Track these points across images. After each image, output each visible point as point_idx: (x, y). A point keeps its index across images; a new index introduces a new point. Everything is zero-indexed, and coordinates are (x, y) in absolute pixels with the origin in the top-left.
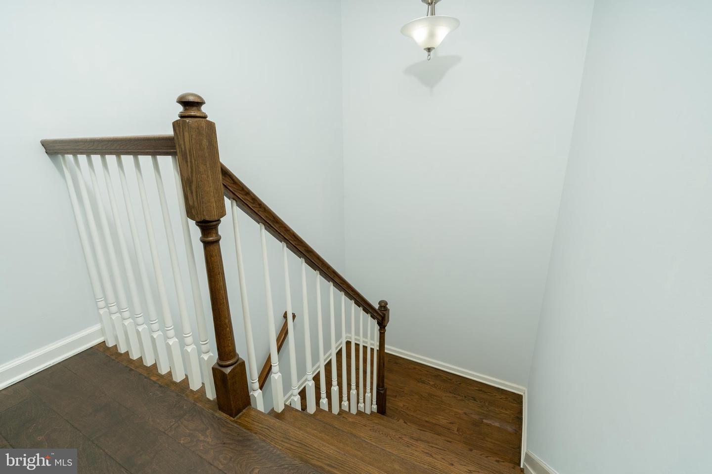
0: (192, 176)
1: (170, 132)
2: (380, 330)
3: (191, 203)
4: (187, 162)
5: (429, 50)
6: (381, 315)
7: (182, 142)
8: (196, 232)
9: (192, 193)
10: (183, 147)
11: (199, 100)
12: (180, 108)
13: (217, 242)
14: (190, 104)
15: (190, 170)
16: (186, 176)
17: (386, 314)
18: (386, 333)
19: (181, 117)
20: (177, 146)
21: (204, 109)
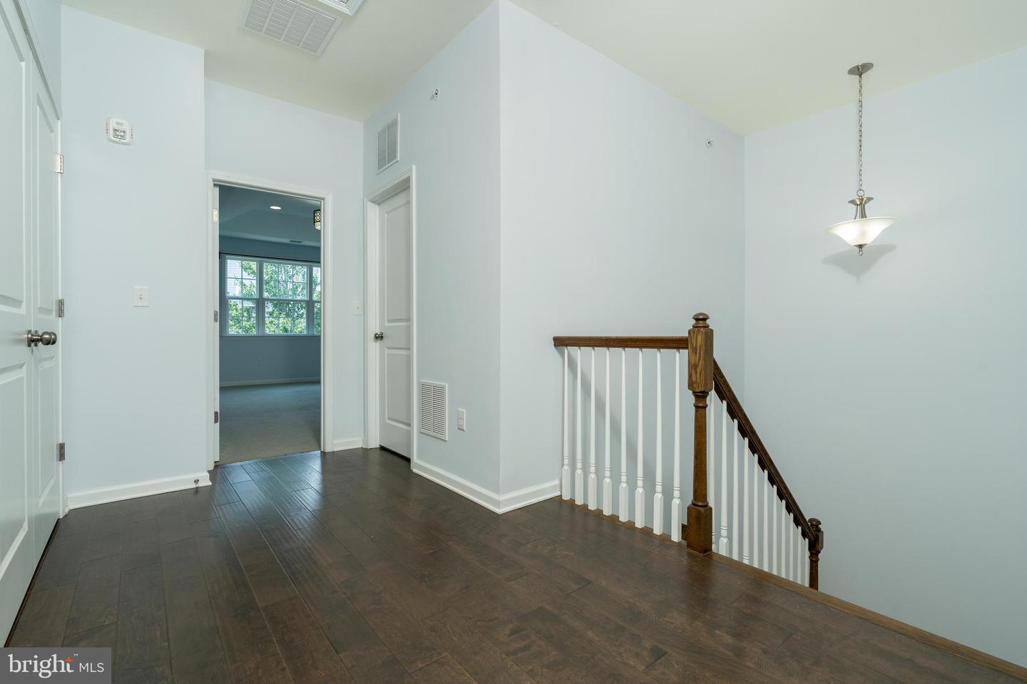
0: (699, 362)
1: (686, 335)
2: (811, 557)
3: (694, 379)
4: (696, 353)
5: (860, 246)
6: (812, 533)
7: (694, 341)
8: (692, 399)
9: (696, 373)
10: (694, 345)
11: (704, 317)
12: (694, 322)
13: (705, 407)
14: (701, 319)
15: (697, 358)
16: (693, 362)
17: (820, 536)
18: (819, 562)
19: (694, 327)
20: (689, 345)
21: (708, 322)
